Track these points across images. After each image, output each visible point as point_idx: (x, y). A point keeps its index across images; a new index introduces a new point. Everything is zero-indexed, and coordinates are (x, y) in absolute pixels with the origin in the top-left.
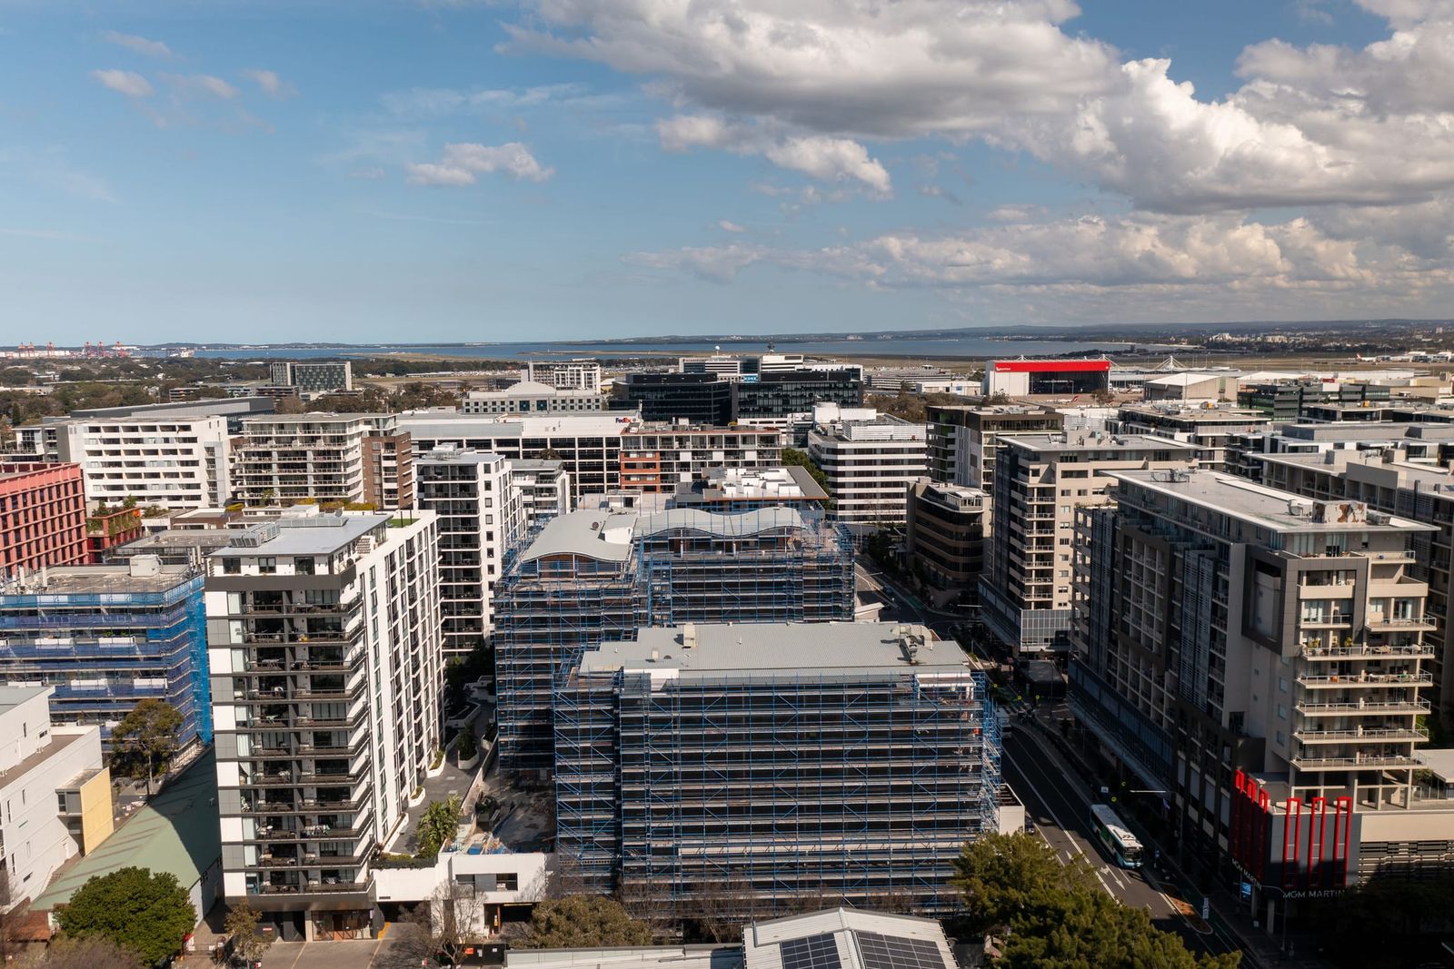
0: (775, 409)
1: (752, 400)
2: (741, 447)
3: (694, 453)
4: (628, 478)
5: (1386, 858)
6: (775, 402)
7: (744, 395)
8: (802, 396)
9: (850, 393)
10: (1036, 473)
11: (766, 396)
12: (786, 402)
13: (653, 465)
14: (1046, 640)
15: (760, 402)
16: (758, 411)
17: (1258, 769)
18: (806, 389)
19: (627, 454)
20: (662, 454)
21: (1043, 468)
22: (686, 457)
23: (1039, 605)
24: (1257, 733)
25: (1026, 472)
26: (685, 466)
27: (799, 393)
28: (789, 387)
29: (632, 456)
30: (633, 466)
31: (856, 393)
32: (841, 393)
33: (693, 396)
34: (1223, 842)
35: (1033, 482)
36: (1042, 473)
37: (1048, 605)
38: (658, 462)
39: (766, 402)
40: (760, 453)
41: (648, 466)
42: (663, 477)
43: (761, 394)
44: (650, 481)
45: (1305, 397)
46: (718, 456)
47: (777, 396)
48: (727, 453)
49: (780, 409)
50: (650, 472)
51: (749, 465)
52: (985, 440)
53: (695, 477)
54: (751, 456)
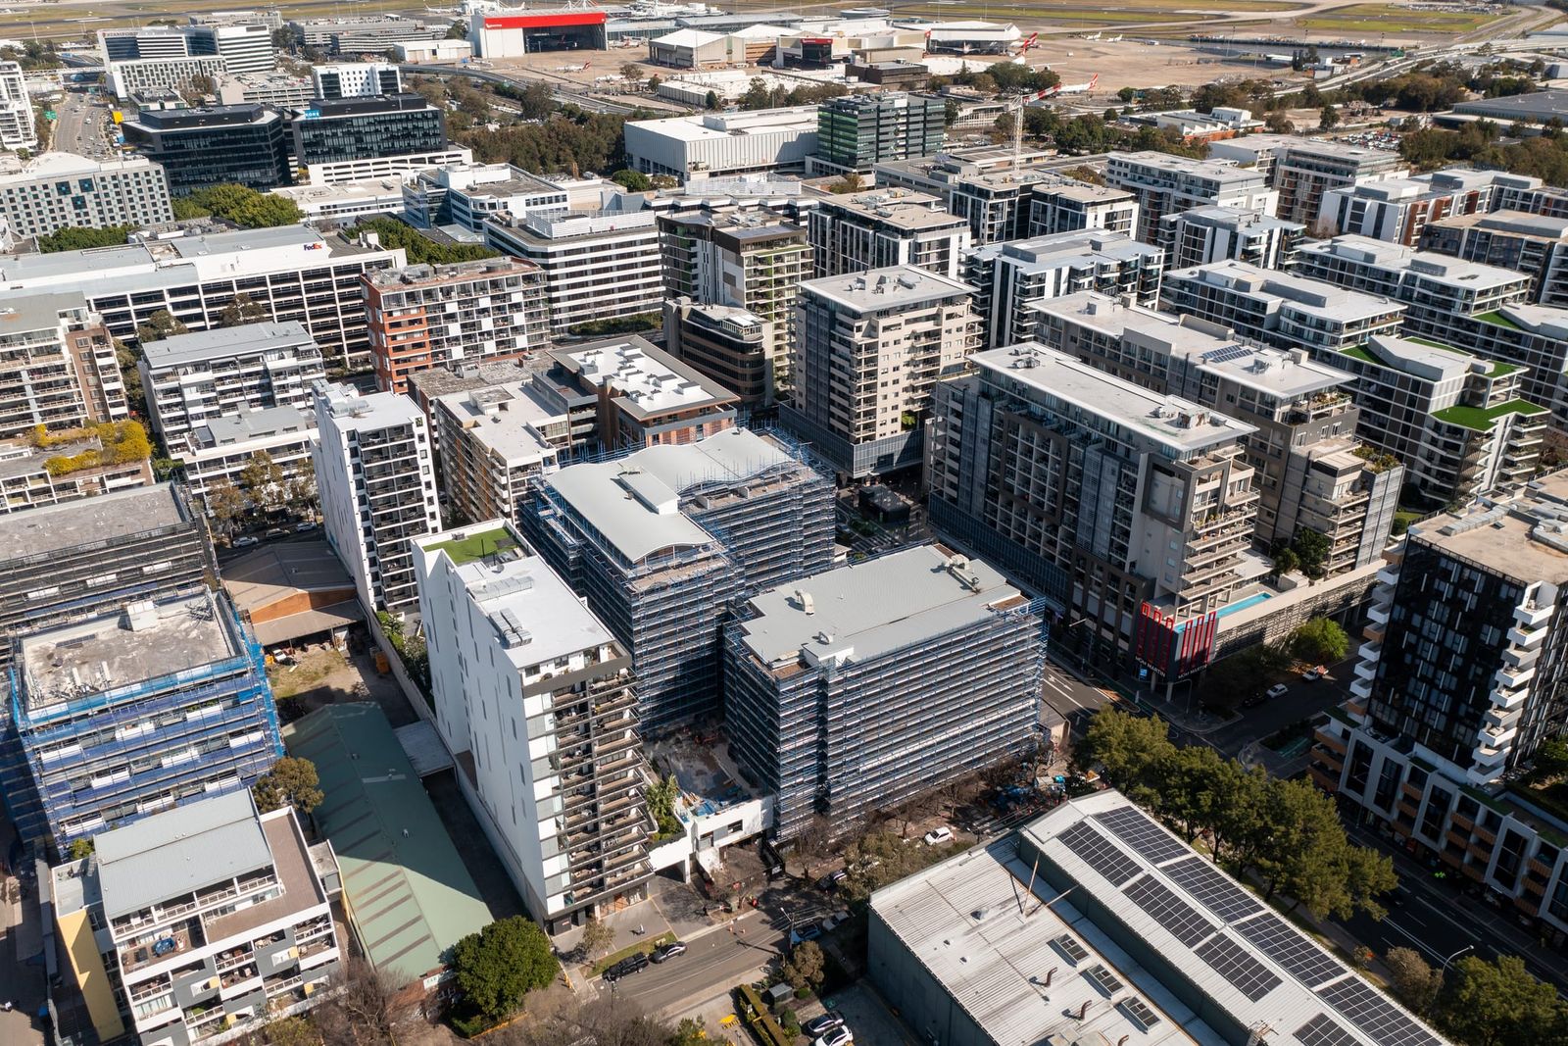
0: (348, 150)
1: (317, 142)
2: (507, 290)
3: (460, 303)
4: (394, 338)
5: (1226, 640)
6: (347, 141)
7: (308, 135)
8: (377, 131)
9: (431, 124)
10: (859, 329)
11: (335, 135)
12: (359, 140)
13: (420, 321)
14: (872, 466)
15: (329, 142)
16: (328, 153)
17: (1149, 596)
18: (380, 122)
19: (390, 314)
20: (426, 308)
21: (864, 324)
22: (452, 308)
23: (865, 439)
24: (1148, 574)
25: (851, 329)
26: (451, 317)
27: (373, 128)
28: (361, 122)
29: (395, 314)
30: (397, 325)
31: (437, 123)
32: (420, 124)
33: (244, 141)
34: (1123, 645)
35: (858, 338)
36: (864, 329)
37: (871, 438)
38: (424, 317)
39: (336, 142)
40: (524, 293)
41: (412, 322)
42: (431, 332)
43: (329, 133)
44: (418, 338)
45: (882, 115)
46: (485, 302)
47: (349, 133)
48: (493, 298)
49: (354, 149)
50: (417, 328)
51: (516, 306)
52: (746, 262)
53: (463, 326)
54: (517, 298)
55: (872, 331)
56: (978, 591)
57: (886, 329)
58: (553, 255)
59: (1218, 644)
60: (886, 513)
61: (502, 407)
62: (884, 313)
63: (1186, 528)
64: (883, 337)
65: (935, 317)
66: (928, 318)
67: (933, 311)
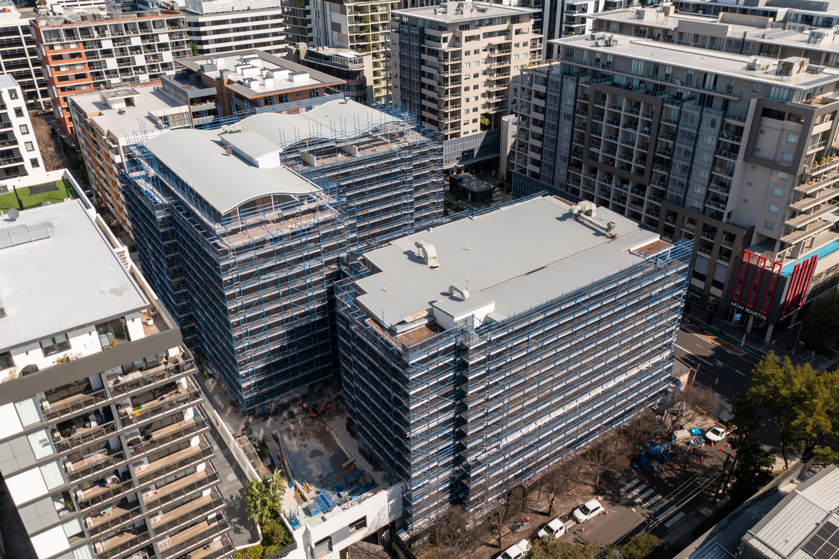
2: (155, 31)
3: (114, 40)
4: (58, 69)
5: (817, 283)
10: (445, 40)
13: (79, 55)
14: (457, 159)
17: (747, 243)
19: (52, 47)
20: (84, 43)
21: (449, 35)
22: (107, 44)
23: (452, 136)
24: (746, 222)
25: (437, 40)
26: (107, 53)
29: (56, 48)
30: (59, 57)
35: (444, 47)
36: (449, 39)
37: (457, 135)
38: (83, 51)
40: (170, 35)
41: (73, 56)
42: (90, 64)
44: (79, 70)
46: (136, 41)
48: (143, 38)
50: (77, 61)
51: (163, 46)
52: (348, 10)
53: (120, 61)
54: (164, 39)
55: (457, 40)
56: (613, 237)
57: (469, 39)
58: (203, 24)
59: (812, 285)
60: (473, 194)
61: (129, 102)
62: (465, 26)
63: (800, 172)
64: (466, 46)
65: (506, 33)
66: (500, 33)
67: (504, 27)
